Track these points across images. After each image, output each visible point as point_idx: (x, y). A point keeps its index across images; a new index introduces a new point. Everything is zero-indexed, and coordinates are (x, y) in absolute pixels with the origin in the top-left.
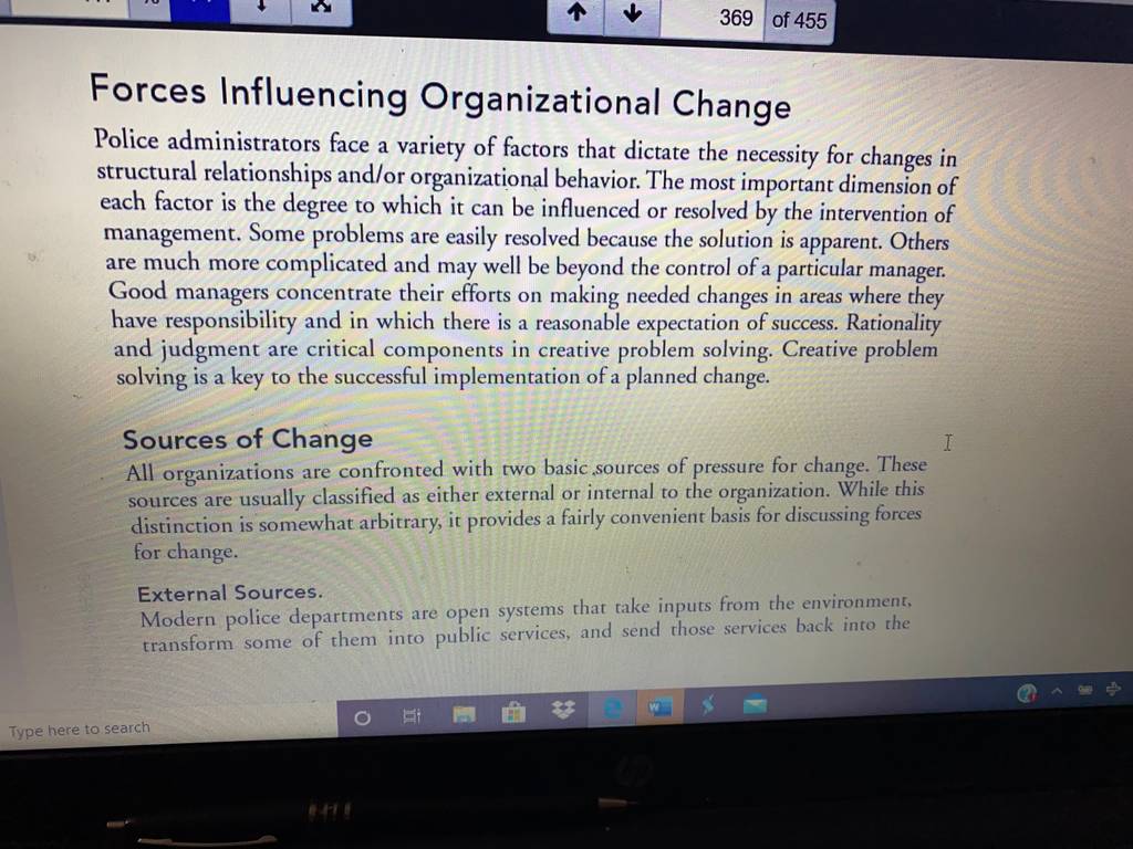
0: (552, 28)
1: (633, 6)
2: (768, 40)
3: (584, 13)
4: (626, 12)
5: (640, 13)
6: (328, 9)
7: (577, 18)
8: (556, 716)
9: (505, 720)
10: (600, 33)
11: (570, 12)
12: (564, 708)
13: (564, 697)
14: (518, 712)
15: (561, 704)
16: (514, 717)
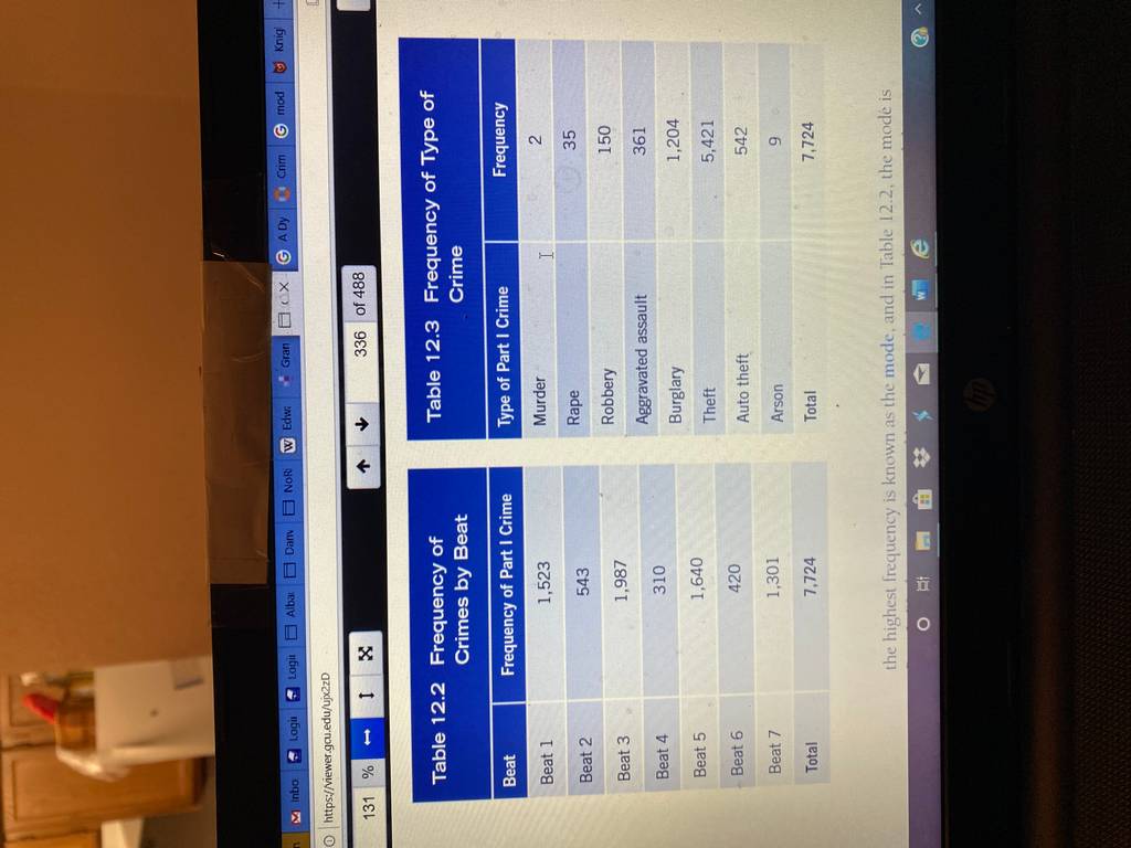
0: (377, 485)
1: (357, 424)
2: (376, 319)
3: (364, 461)
4: (362, 429)
5: (361, 419)
6: (370, 649)
7: (368, 466)
8: (928, 464)
9: (929, 507)
10: (378, 449)
11: (364, 472)
12: (920, 458)
13: (910, 458)
14: (922, 496)
15: (917, 460)
16: (927, 499)
